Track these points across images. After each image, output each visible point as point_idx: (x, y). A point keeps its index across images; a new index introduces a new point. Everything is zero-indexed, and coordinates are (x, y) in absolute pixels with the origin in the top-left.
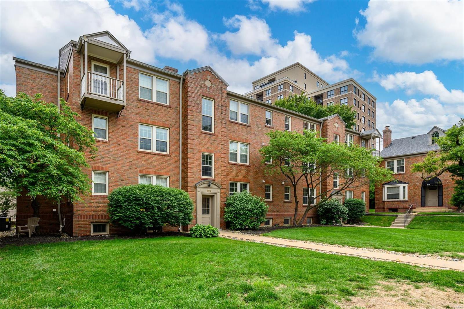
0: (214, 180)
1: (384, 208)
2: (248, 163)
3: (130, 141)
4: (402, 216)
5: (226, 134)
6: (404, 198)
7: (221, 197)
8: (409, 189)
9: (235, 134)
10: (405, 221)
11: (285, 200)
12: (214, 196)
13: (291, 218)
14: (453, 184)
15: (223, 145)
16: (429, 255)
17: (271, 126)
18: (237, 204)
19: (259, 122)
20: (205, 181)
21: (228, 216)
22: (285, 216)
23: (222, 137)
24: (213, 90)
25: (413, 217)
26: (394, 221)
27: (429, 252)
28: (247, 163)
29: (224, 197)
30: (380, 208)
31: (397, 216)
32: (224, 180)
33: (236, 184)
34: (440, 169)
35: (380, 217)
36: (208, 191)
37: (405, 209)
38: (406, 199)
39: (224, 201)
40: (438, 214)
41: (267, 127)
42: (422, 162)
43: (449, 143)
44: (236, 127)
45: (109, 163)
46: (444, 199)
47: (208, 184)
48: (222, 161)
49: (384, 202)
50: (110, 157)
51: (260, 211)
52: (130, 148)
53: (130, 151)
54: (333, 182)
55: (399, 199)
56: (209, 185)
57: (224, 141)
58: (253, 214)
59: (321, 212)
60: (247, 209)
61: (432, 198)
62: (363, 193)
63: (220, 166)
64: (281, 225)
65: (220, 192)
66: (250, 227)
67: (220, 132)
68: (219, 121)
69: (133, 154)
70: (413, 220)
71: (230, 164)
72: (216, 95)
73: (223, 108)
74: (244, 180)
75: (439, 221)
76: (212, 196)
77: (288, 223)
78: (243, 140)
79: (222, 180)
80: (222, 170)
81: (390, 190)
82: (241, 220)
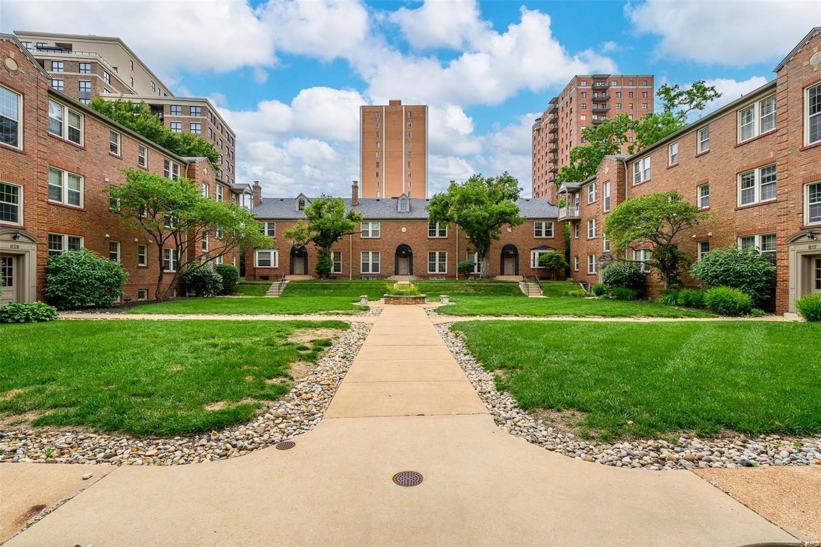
0: (23, 229)
1: (255, 276)
2: (82, 206)
4: (276, 284)
5: (46, 155)
6: (275, 265)
7: (38, 258)
8: (279, 256)
9: (58, 157)
10: (279, 289)
11: (140, 265)
12: (23, 255)
13: (148, 290)
14: (316, 253)
15: (41, 172)
16: (313, 314)
17: (119, 154)
18: (74, 269)
19: (100, 145)
20: (8, 229)
21: (56, 288)
22: (140, 287)
23: (40, 160)
24: (21, 79)
25: (285, 285)
26: (268, 290)
27: (312, 312)
28: (79, 205)
29: (43, 258)
30: (251, 276)
31: (271, 284)
32: (43, 230)
33: (60, 237)
34: (308, 238)
35: (253, 286)
36: (12, 246)
37: (277, 277)
38: (277, 266)
39: (43, 264)
40: (305, 281)
41: (113, 156)
42: (293, 229)
43: (314, 214)
44: (61, 145)
46: (309, 267)
47: (13, 235)
48: (40, 199)
49: (255, 268)
51: (116, 280)
54: (201, 243)
55: (270, 265)
56: (15, 238)
57: (44, 166)
58: (105, 284)
59: (189, 280)
60: (95, 278)
61: (299, 266)
62: (233, 258)
63: (35, 207)
64: (134, 300)
65: (36, 249)
66: (100, 303)
67: (36, 151)
68: (34, 132)
70: (285, 289)
71: (50, 204)
72: (27, 87)
73: (41, 112)
74: (74, 231)
75: (306, 289)
76: (20, 256)
77: (143, 297)
78: (73, 168)
79: (38, 229)
80: (40, 213)
81: (261, 255)
82: (83, 294)
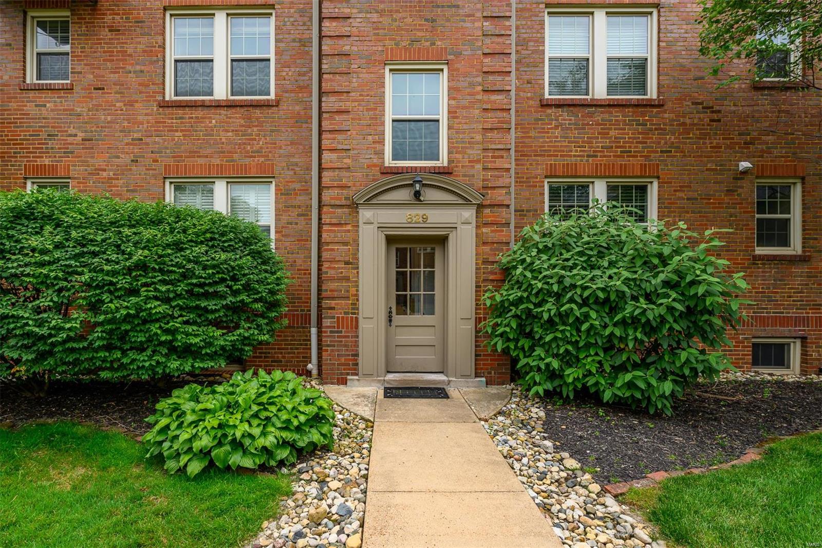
3: (135, 72)
7: (483, 243)
12: (443, 238)
15: (493, 17)
20: (394, 179)
28: (642, 92)
29: (500, 244)
33: (584, 189)
36: (411, 217)
39: (499, 259)
45: (72, 153)
47: (413, 191)
50: (73, 131)
52: (135, 97)
53: (136, 105)
56: (417, 195)
63: (476, 112)
65: (475, 220)
69: (147, 114)
71: (549, 106)
74: (624, 167)
76: (436, 241)
79: (484, 169)
